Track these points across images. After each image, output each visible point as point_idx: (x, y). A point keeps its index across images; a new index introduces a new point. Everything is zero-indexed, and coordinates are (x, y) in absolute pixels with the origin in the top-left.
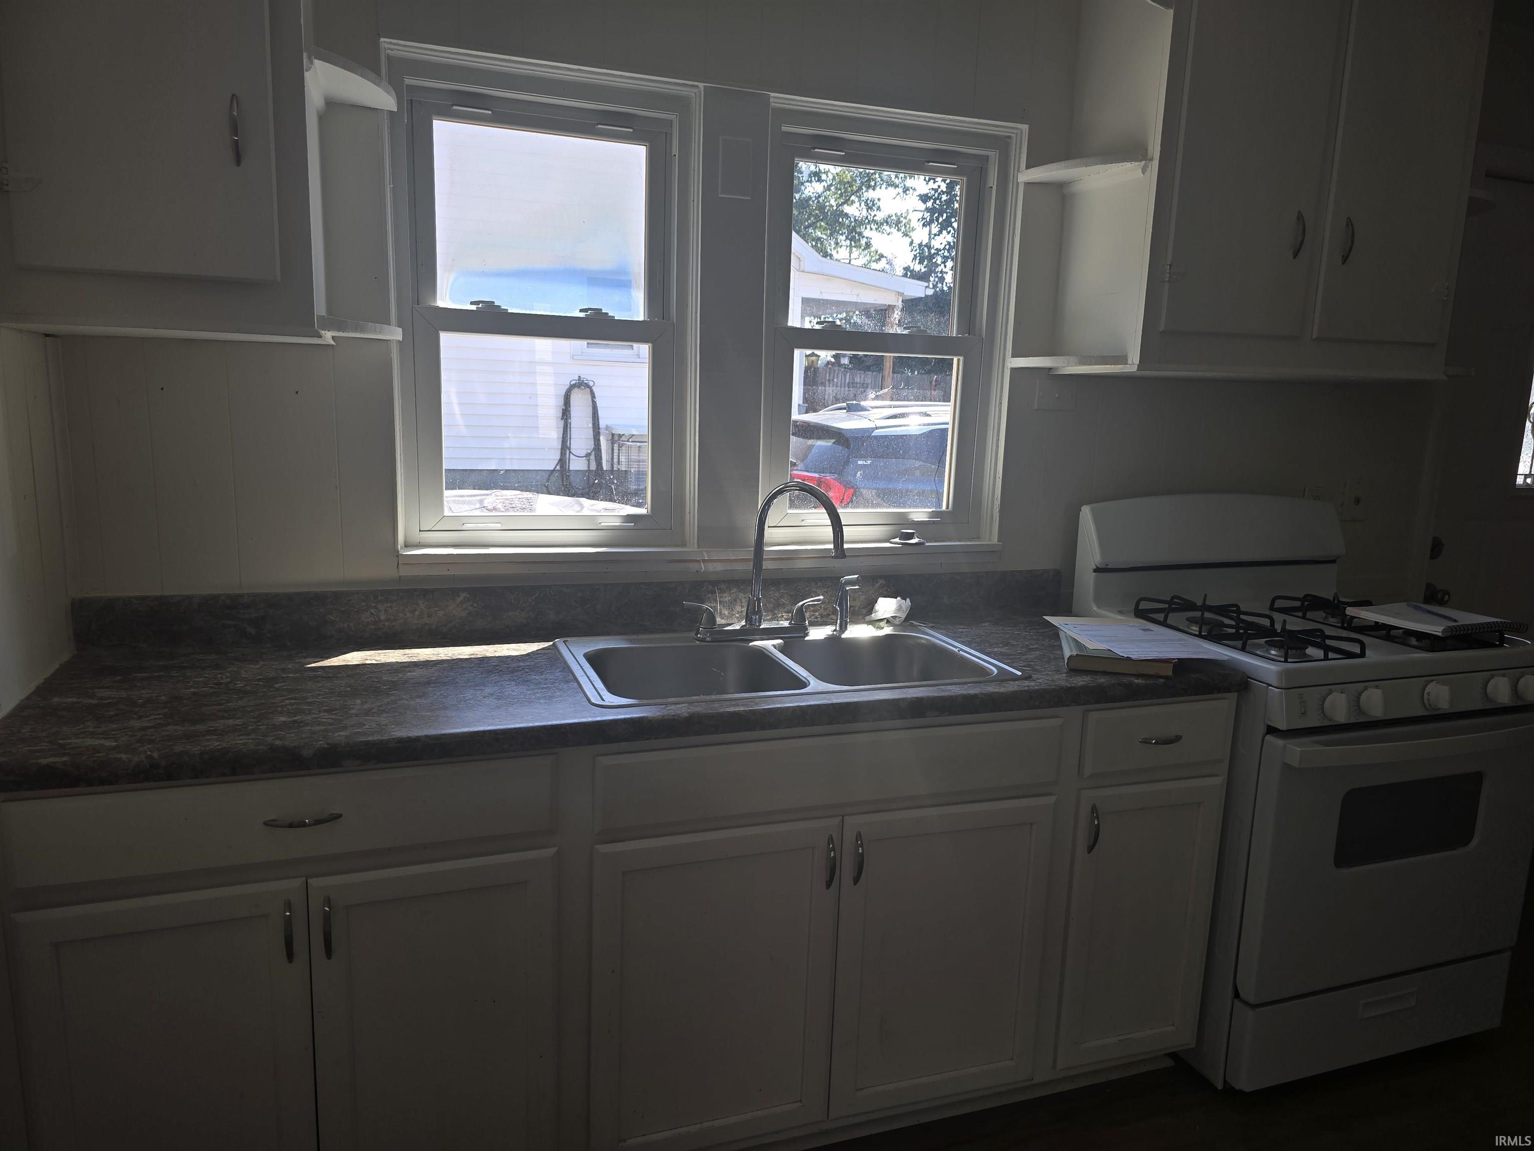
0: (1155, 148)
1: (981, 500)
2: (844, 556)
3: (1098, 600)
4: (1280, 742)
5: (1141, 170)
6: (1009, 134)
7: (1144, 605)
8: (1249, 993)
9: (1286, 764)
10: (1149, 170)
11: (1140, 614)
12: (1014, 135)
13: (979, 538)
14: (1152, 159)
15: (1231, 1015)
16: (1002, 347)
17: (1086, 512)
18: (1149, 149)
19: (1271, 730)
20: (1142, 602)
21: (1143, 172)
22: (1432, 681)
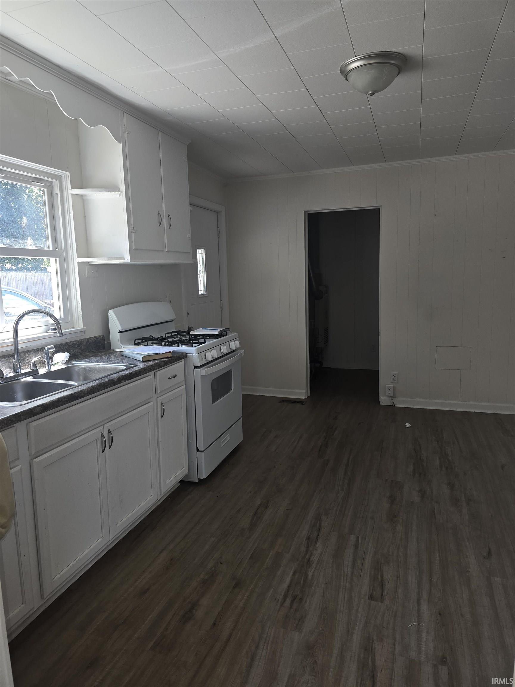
0: (123, 187)
1: (72, 313)
2: (63, 335)
3: (122, 342)
4: (199, 370)
5: (119, 195)
6: (61, 175)
7: (137, 341)
8: (201, 448)
9: (201, 376)
10: (121, 195)
11: (135, 344)
12: (63, 175)
13: (74, 327)
14: (122, 192)
15: (197, 457)
16: (72, 255)
17: (111, 313)
18: (120, 188)
19: (196, 367)
20: (136, 341)
21: (120, 196)
22: (221, 346)
